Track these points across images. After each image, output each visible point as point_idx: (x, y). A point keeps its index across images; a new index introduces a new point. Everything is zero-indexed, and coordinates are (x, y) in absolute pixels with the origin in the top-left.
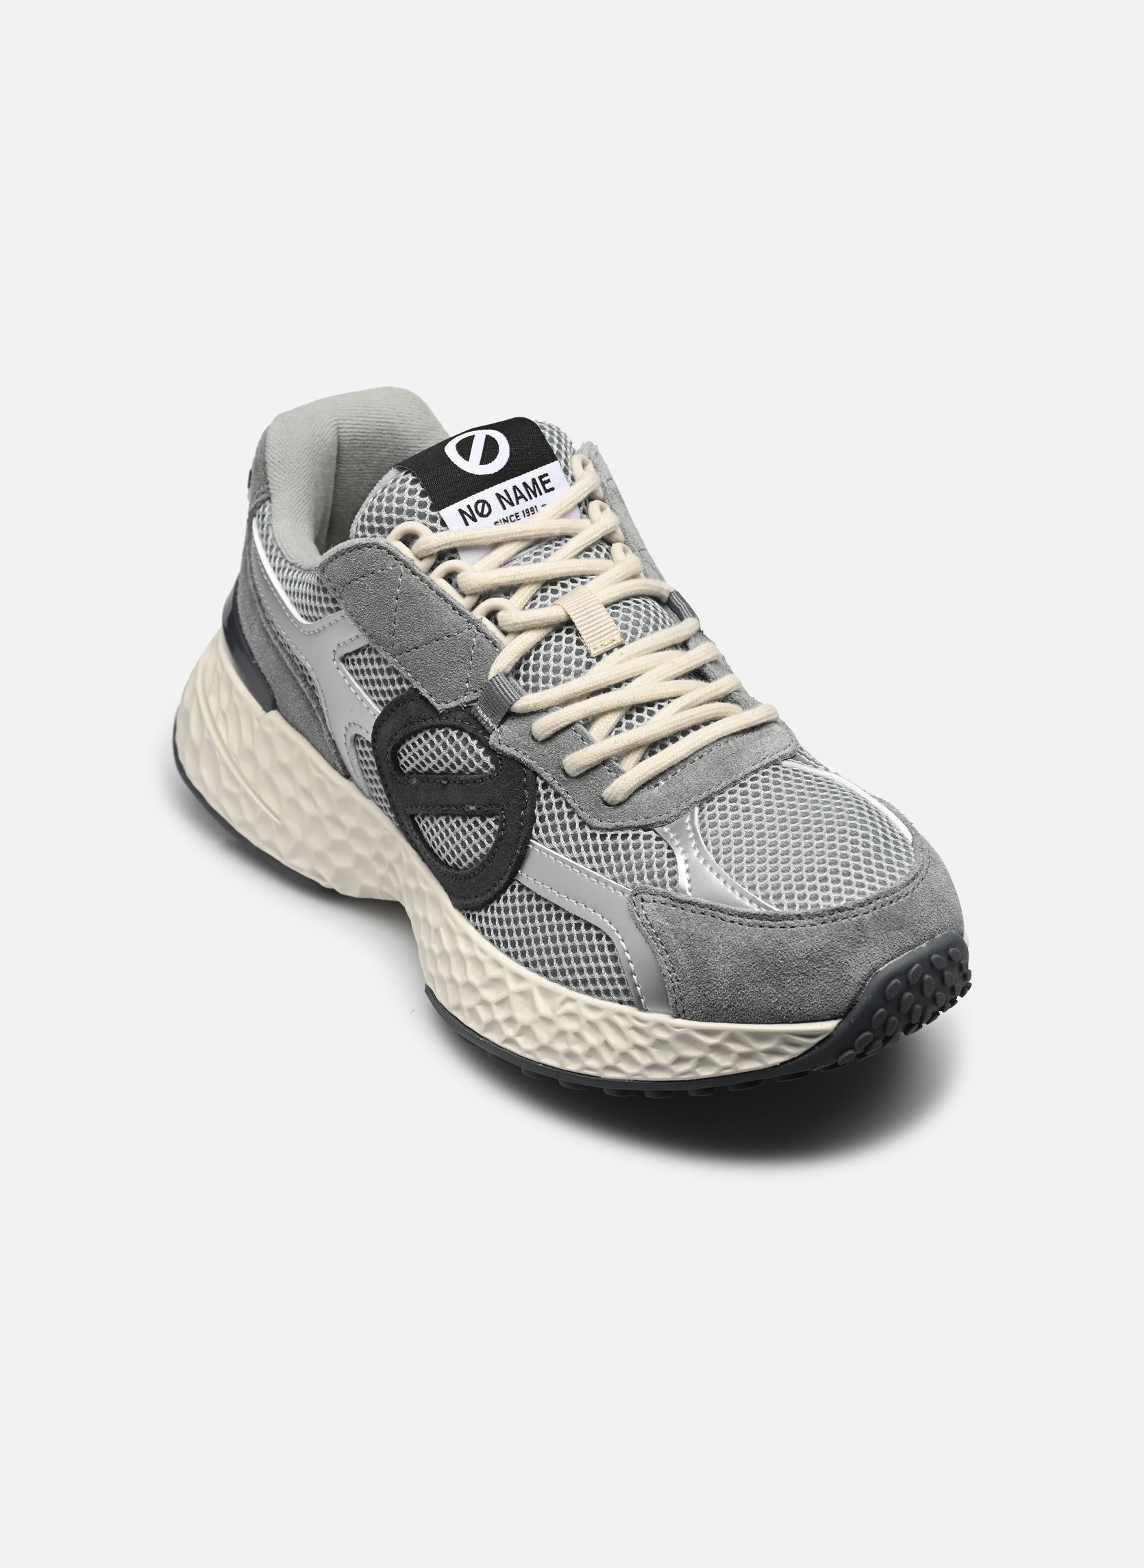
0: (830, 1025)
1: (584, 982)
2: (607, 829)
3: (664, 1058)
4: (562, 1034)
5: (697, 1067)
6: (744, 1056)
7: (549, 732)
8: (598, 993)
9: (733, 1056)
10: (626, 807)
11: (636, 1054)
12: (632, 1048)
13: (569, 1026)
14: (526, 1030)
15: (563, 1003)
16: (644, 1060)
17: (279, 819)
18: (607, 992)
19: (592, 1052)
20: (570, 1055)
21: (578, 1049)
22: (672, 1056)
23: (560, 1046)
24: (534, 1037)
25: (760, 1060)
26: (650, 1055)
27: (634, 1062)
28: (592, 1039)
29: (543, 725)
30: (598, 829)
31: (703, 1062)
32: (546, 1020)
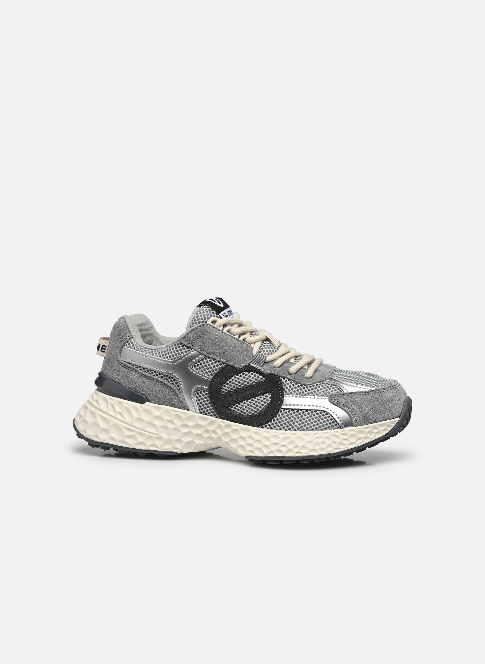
0: (397, 419)
1: (320, 427)
2: (311, 384)
3: (353, 440)
4: (317, 444)
5: (364, 440)
6: (377, 433)
7: (281, 363)
8: (325, 429)
9: (374, 434)
10: (313, 378)
11: (344, 442)
12: (342, 440)
13: (319, 441)
14: (304, 447)
15: (314, 435)
16: (347, 442)
17: (157, 435)
18: (329, 427)
19: (329, 445)
20: (322, 449)
21: (324, 446)
22: (356, 439)
23: (317, 448)
24: (307, 448)
25: (381, 433)
26: (348, 440)
27: (344, 444)
28: (328, 442)
29: (278, 363)
30: (307, 385)
31: (366, 437)
32: (310, 442)
